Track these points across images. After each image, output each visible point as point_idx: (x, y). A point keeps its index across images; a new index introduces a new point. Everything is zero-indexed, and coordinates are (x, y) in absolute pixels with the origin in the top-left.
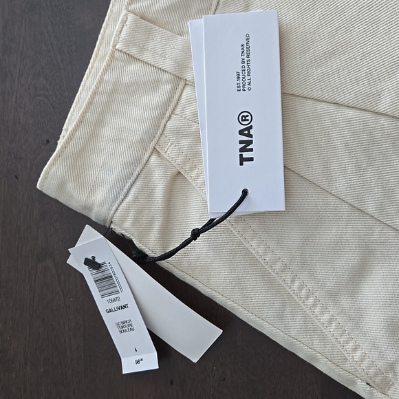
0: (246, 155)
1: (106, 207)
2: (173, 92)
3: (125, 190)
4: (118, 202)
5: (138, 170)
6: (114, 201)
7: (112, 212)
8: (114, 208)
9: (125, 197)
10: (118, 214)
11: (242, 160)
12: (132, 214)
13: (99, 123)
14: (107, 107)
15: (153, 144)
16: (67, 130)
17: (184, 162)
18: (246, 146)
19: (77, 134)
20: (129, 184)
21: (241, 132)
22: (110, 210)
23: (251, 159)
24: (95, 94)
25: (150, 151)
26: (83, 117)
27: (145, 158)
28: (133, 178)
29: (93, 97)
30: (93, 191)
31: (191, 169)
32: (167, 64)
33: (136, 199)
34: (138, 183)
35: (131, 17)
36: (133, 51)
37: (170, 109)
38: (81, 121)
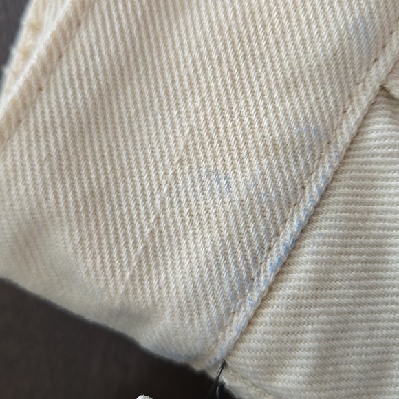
1: (208, 315)
3: (279, 250)
4: (254, 296)
5: (325, 169)
6: (239, 294)
7: (231, 334)
8: (239, 320)
10: (255, 340)
12: (309, 340)
16: (36, 28)
19: (84, 38)
20: (291, 229)
22: (222, 327)
25: (364, 97)
28: (306, 205)
30: (152, 255)
33: (321, 282)
34: (328, 223)
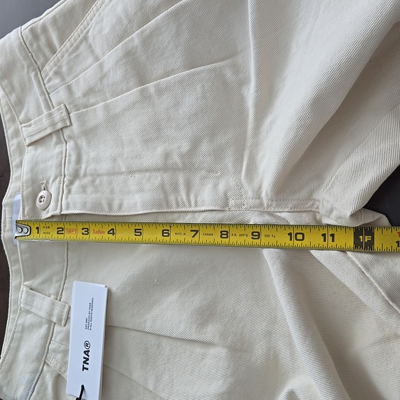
0: (86, 366)
2: (49, 328)
3: (32, 389)
4: (29, 396)
5: (38, 375)
9: (32, 393)
11: (84, 368)
13: (17, 349)
14: (20, 340)
15: (43, 359)
17: (61, 368)
18: (86, 361)
20: (33, 385)
21: (85, 352)
23: (87, 369)
24: (14, 332)
25: (42, 363)
26: (9, 346)
27: (41, 367)
29: (13, 335)
31: (65, 372)
32: (43, 314)
35: (25, 288)
36: (28, 308)
37: (50, 338)
38: (8, 349)
